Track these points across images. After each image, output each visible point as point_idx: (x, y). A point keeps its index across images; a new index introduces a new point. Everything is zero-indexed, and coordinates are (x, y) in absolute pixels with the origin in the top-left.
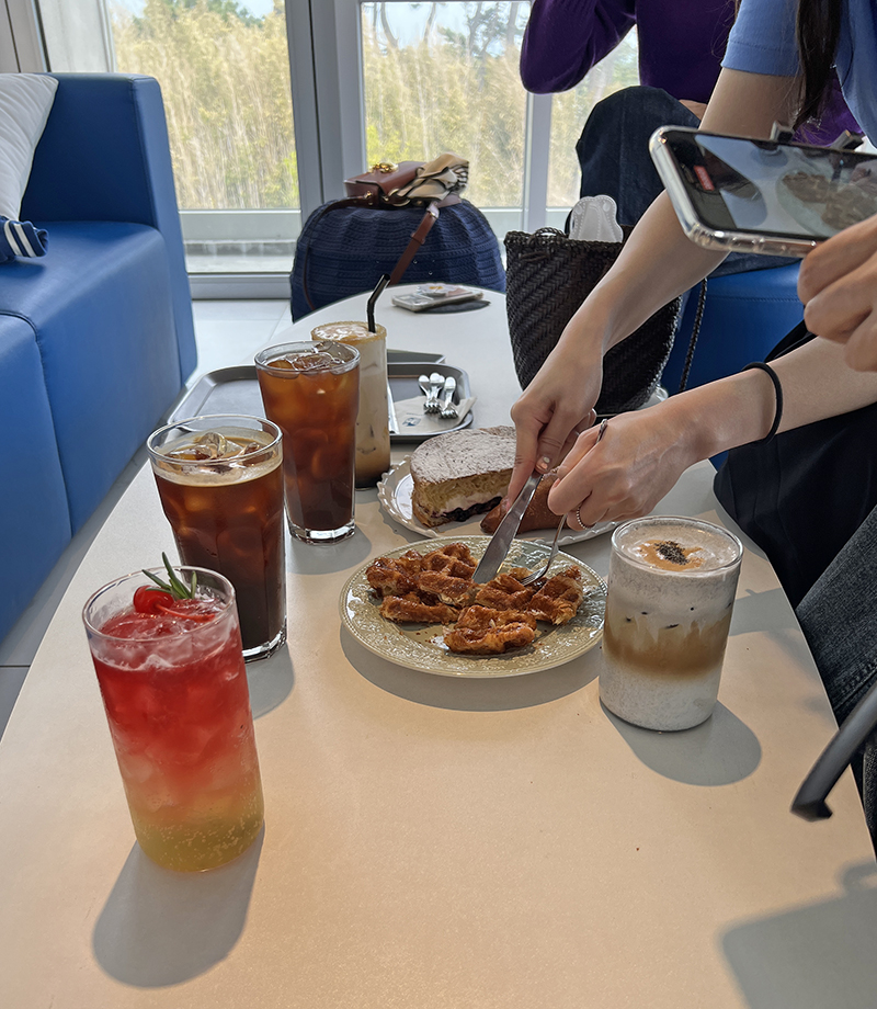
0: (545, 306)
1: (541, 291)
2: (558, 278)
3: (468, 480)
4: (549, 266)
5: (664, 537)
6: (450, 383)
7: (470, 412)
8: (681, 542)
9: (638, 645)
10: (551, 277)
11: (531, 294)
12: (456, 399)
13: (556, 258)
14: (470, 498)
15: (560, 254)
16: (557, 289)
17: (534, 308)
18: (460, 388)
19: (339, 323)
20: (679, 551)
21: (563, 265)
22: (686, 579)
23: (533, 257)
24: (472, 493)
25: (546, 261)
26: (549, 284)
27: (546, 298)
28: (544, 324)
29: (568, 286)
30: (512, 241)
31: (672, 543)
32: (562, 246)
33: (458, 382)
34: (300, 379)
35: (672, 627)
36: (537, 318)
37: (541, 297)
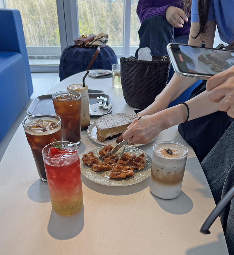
0: (131, 78)
1: (130, 74)
2: (135, 71)
3: (112, 129)
4: (132, 67)
5: (167, 147)
6: (105, 99)
7: (111, 108)
8: (171, 148)
9: (160, 177)
10: (133, 70)
11: (127, 75)
12: (107, 104)
13: (134, 65)
14: (113, 133)
16: (135, 73)
17: (128, 79)
18: (108, 101)
19: (75, 84)
20: (171, 151)
21: (136, 67)
22: (173, 160)
23: (128, 65)
24: (113, 132)
25: (132, 66)
26: (132, 72)
27: (131, 76)
28: (131, 83)
29: (137, 73)
30: (122, 60)
31: (169, 149)
32: (136, 62)
33: (108, 99)
34: (65, 102)
35: (169, 172)
36: (129, 82)
37: (130, 76)
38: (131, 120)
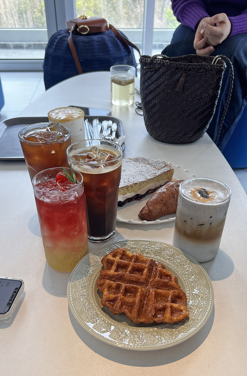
0: (155, 92)
1: (153, 85)
2: (161, 79)
4: (157, 73)
6: (114, 127)
7: (124, 143)
10: (158, 79)
11: (149, 86)
12: (117, 136)
13: (161, 70)
15: (163, 68)
16: (161, 84)
17: (150, 93)
18: (119, 128)
21: (164, 73)
23: (150, 69)
25: (156, 71)
26: (157, 82)
27: (155, 89)
28: (155, 100)
29: (165, 83)
30: (142, 60)
32: (163, 64)
33: (118, 125)
36: (151, 97)
37: (154, 87)
38: (157, 171)
